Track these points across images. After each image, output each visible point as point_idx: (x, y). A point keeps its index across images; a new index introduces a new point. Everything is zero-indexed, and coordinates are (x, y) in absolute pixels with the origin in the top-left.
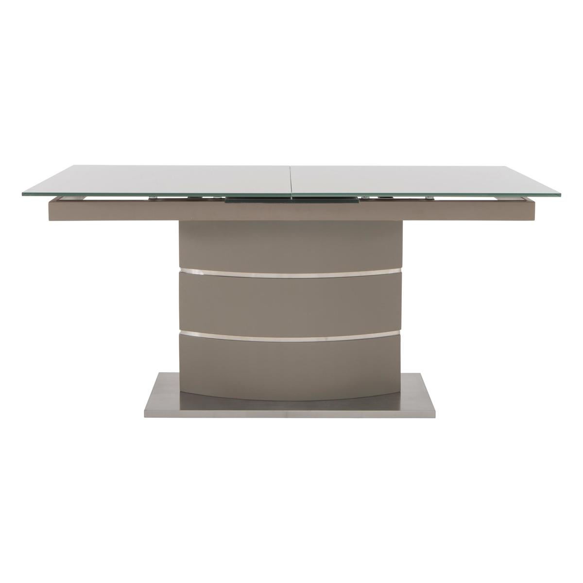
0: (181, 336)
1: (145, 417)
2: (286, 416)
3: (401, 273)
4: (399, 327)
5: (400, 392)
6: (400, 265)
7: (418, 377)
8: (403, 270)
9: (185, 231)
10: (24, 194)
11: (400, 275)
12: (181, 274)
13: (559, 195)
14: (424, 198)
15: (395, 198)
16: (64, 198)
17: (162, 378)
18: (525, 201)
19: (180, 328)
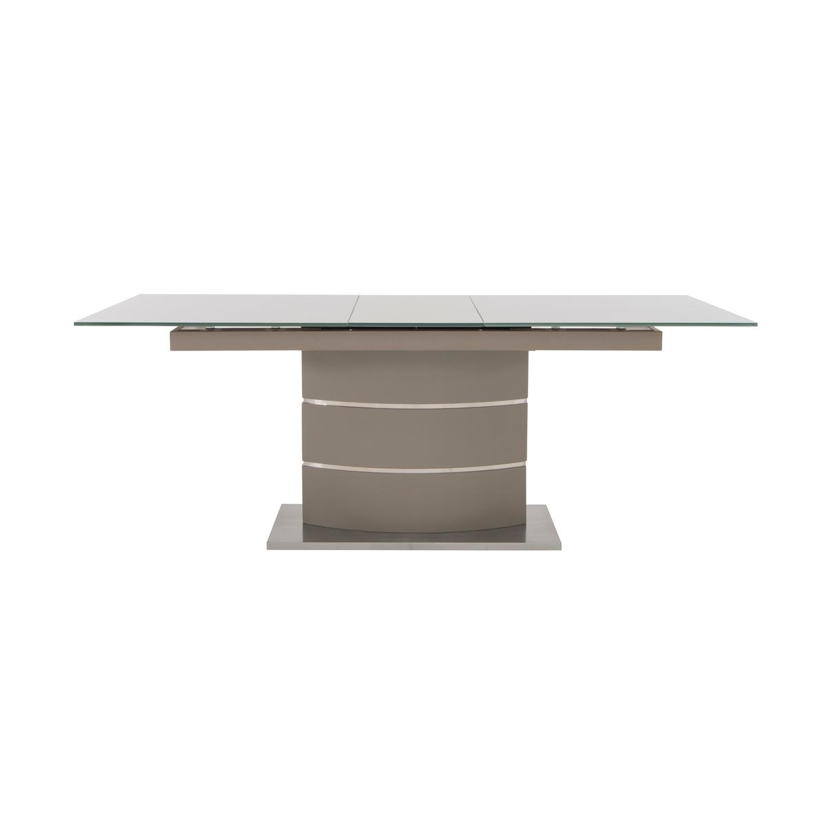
0: (304, 467)
1: (268, 549)
2: (411, 548)
3: (527, 403)
4: (524, 459)
5: (525, 524)
6: (525, 396)
7: (544, 509)
8: (529, 400)
9: (309, 361)
10: (76, 324)
11: (525, 405)
12: (304, 404)
13: (755, 325)
14: (550, 327)
15: (532, 327)
16: (186, 328)
17: (285, 510)
18: (652, 331)
19: (303, 460)
